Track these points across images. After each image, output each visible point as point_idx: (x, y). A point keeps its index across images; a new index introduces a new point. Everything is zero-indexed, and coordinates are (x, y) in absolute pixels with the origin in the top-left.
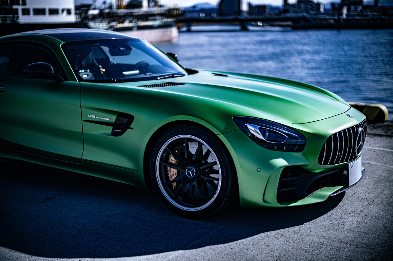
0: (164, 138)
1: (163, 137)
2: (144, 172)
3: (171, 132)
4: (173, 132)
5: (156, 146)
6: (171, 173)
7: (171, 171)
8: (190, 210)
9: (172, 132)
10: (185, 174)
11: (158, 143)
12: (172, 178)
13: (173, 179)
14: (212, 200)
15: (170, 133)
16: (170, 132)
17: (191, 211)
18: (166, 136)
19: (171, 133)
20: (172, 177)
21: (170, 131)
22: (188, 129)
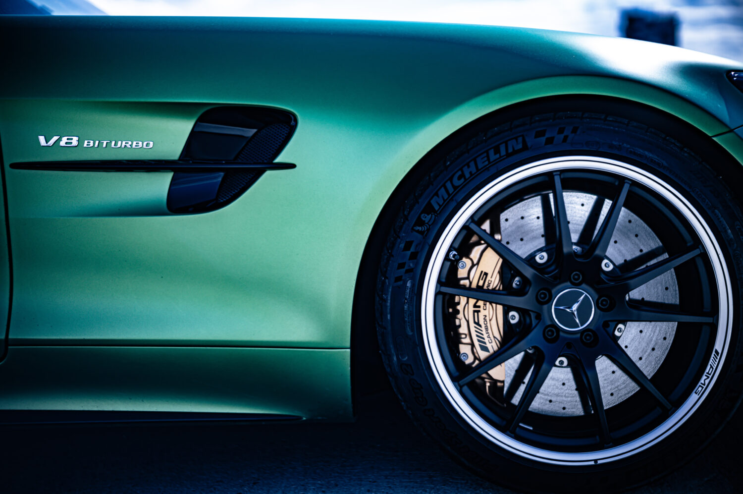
0: (457, 182)
1: (451, 179)
2: (352, 347)
3: (492, 152)
4: (503, 152)
5: (420, 222)
6: (483, 328)
7: (482, 322)
8: (596, 461)
9: (497, 150)
10: (549, 323)
11: (429, 209)
12: (485, 349)
13: (491, 351)
14: (693, 402)
15: (488, 159)
16: (488, 156)
17: (599, 462)
18: (467, 175)
19: (493, 157)
20: (489, 346)
21: (487, 152)
22: (574, 131)
